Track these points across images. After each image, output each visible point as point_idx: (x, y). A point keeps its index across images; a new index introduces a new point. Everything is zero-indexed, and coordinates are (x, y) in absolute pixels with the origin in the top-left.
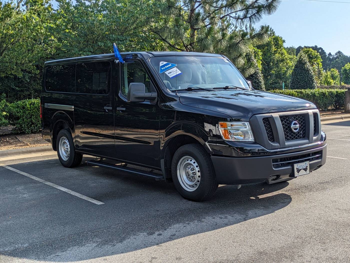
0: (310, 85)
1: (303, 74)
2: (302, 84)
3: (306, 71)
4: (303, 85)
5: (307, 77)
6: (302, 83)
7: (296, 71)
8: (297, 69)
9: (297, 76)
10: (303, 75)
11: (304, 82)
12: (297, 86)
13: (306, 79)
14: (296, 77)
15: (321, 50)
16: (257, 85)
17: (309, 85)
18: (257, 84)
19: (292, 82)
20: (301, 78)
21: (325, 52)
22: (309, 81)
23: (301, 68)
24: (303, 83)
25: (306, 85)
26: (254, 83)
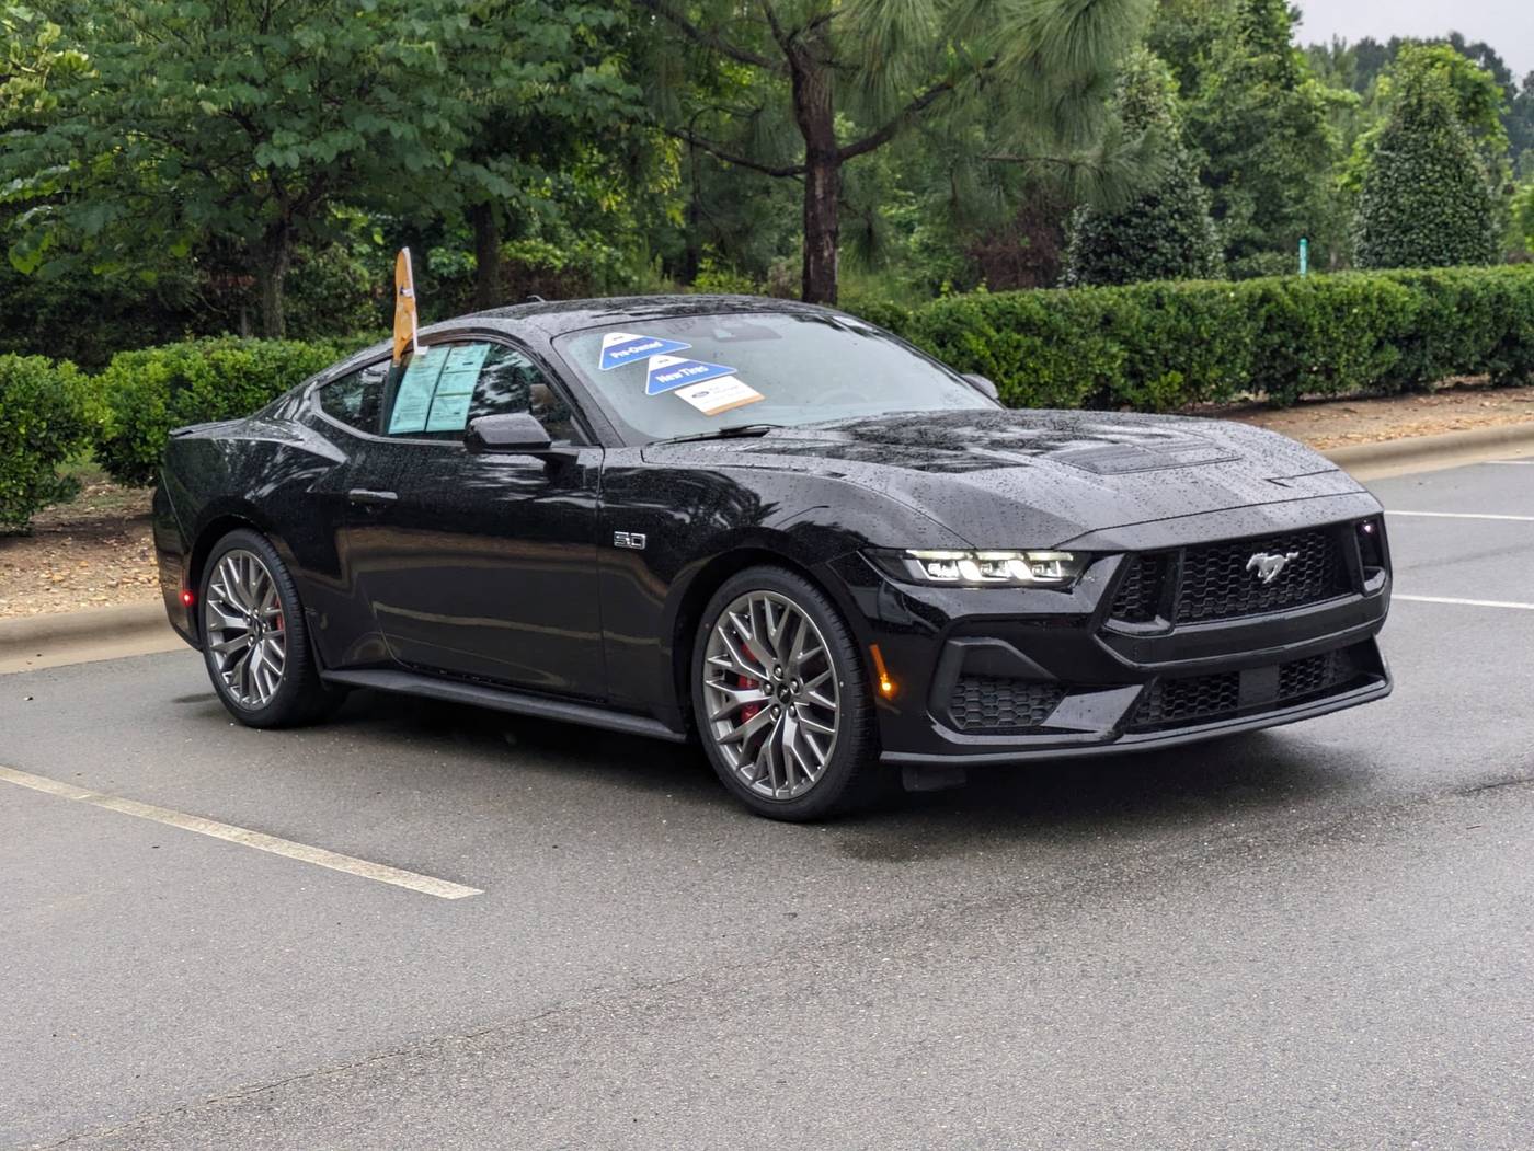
0: (1466, 241)
1: (1430, 185)
2: (1426, 237)
3: (1444, 167)
4: (1427, 242)
5: (1451, 200)
6: (1426, 231)
7: (1389, 168)
8: (1392, 155)
9: (1395, 194)
10: (1430, 189)
11: (1432, 226)
12: (1397, 249)
13: (1443, 212)
14: (1391, 197)
15: (1482, 59)
16: (1180, 250)
17: (1461, 242)
18: (1181, 247)
19: (1368, 232)
20: (1415, 205)
21: (1509, 71)
22: (1464, 222)
23: (1415, 151)
24: (1431, 230)
25: (1447, 246)
26: (1164, 238)
